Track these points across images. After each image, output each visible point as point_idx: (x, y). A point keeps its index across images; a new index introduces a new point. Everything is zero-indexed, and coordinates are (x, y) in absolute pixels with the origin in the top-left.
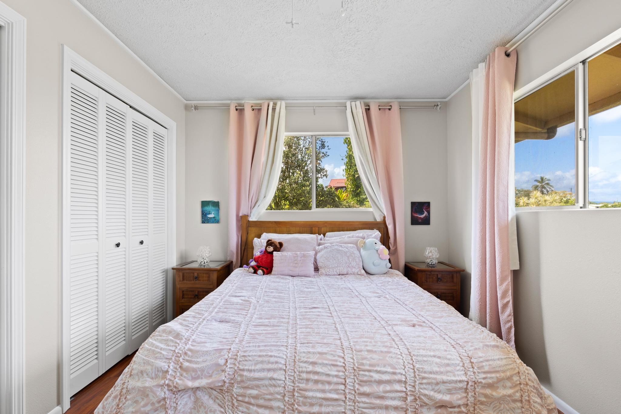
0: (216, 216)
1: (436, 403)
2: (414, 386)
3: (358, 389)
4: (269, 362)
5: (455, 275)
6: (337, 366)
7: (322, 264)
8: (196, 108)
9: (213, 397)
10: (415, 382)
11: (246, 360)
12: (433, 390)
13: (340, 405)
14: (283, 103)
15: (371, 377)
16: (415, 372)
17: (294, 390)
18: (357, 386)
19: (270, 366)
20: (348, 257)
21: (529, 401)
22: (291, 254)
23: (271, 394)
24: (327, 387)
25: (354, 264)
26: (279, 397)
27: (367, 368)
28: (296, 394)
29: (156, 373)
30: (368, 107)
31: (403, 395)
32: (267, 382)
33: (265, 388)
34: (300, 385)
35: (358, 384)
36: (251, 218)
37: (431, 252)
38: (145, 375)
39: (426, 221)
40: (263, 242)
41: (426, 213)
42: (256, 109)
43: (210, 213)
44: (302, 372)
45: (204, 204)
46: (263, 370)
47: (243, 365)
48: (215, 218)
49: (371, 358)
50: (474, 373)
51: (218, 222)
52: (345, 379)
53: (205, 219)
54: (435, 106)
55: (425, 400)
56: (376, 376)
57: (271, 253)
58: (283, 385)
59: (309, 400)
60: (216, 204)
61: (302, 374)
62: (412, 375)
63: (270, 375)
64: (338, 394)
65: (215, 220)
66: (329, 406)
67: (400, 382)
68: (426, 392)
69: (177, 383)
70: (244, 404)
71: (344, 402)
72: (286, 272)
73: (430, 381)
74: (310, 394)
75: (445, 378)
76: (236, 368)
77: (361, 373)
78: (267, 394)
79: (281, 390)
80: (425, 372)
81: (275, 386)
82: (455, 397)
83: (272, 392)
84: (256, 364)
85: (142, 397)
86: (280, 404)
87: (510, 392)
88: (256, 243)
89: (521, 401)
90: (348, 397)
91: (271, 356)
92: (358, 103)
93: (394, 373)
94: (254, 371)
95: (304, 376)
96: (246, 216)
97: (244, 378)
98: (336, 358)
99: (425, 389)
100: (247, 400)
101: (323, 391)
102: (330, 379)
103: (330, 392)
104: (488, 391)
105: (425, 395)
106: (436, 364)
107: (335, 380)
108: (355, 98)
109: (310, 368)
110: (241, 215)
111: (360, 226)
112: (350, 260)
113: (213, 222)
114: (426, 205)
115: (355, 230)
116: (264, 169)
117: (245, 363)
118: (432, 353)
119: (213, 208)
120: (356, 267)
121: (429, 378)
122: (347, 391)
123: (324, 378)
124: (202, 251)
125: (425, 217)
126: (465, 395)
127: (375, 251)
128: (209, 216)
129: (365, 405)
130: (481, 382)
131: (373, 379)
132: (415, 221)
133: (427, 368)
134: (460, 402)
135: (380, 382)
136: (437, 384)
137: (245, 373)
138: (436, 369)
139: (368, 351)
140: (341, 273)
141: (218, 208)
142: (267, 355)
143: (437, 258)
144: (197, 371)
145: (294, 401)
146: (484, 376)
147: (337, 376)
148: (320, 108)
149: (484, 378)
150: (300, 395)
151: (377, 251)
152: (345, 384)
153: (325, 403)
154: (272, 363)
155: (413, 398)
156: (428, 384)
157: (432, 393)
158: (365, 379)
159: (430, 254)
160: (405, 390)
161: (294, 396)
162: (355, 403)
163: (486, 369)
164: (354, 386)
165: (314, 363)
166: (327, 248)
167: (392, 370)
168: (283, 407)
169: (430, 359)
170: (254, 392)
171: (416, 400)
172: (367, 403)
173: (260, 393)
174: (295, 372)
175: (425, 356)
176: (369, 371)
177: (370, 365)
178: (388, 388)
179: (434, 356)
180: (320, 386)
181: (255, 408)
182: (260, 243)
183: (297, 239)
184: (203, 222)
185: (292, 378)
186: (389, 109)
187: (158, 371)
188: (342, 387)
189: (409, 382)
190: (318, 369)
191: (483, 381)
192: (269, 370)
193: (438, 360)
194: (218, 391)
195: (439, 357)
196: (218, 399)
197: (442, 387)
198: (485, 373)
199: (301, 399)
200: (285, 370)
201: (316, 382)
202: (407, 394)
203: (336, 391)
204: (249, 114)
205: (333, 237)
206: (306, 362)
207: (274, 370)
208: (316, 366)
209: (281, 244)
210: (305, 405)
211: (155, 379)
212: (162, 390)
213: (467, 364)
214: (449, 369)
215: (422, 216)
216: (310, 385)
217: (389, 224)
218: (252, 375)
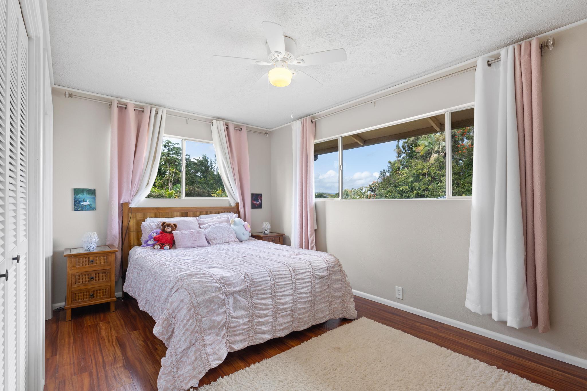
0: (92, 203)
1: (320, 276)
2: (313, 272)
3: (296, 278)
4: (262, 274)
5: (280, 238)
6: (287, 270)
7: (211, 237)
8: (71, 96)
9: (241, 295)
10: (313, 270)
11: (253, 275)
12: (318, 272)
13: (291, 286)
14: (165, 110)
15: (300, 272)
16: (312, 267)
17: (274, 283)
18: (295, 277)
19: (263, 275)
20: (228, 231)
21: (342, 271)
22: (188, 232)
23: (266, 287)
24: (286, 279)
25: (232, 235)
26: (269, 288)
27: (297, 269)
28: (275, 285)
29: (215, 289)
30: (227, 127)
31: (310, 276)
32: (264, 282)
33: (264, 285)
34: (276, 281)
35: (296, 276)
36: (131, 205)
37: (267, 225)
38: (207, 292)
39: (260, 206)
40: (153, 225)
41: (260, 201)
42: (136, 110)
43: (85, 200)
44: (276, 275)
45: (76, 192)
46: (261, 277)
47: (253, 277)
48: (90, 206)
49: (297, 265)
50: (328, 264)
51: (94, 209)
52: (291, 275)
53: (78, 206)
54: (265, 133)
55: (317, 276)
56: (301, 271)
57: (170, 233)
58: (270, 282)
59: (280, 286)
60: (92, 192)
61: (276, 276)
62: (312, 268)
63: (265, 279)
64: (289, 281)
65: (91, 207)
66: (287, 287)
67: (308, 272)
68: (316, 273)
69: (229, 291)
70: (256, 295)
71: (292, 284)
72: (189, 245)
73: (318, 269)
74: (281, 283)
75: (322, 267)
76: (250, 279)
77: (296, 271)
78: (265, 288)
79: (270, 284)
80: (315, 266)
81: (267, 283)
82: (325, 273)
83: (267, 286)
84: (257, 276)
85: (210, 303)
86: (270, 291)
87: (338, 268)
88: (146, 226)
89: (340, 271)
90: (293, 281)
91: (261, 272)
92: (222, 122)
93: (306, 269)
94: (258, 278)
95: (277, 276)
96: (127, 204)
97: (255, 282)
98: (285, 268)
99: (316, 272)
100: (257, 292)
101: (285, 281)
102: (286, 276)
103: (287, 281)
104: (333, 269)
105: (317, 275)
106: (317, 263)
107: (288, 276)
108: (219, 119)
109: (278, 273)
110: (121, 202)
111: (222, 210)
112: (230, 232)
113: (88, 210)
114: (260, 196)
115: (219, 213)
116: (146, 163)
117: (253, 276)
118: (315, 260)
119: (88, 196)
120: (234, 237)
121: (317, 268)
122: (292, 279)
123: (284, 276)
124: (91, 237)
125: (259, 203)
126: (327, 272)
127: (242, 226)
128: (84, 203)
129: (299, 283)
130: (331, 267)
131: (300, 273)
132: (254, 206)
133: (315, 265)
134: (327, 274)
135: (302, 273)
136: (320, 269)
137: (255, 280)
138: (318, 265)
139: (294, 263)
140: (225, 242)
141: (94, 196)
142: (260, 272)
143: (269, 229)
144: (235, 284)
145: (275, 288)
146: (331, 264)
147: (288, 274)
148: (194, 120)
149: (331, 265)
150: (277, 285)
151: (244, 226)
152: (291, 277)
153: (286, 286)
154: (264, 274)
155: (313, 277)
156: (317, 270)
157: (318, 273)
158: (298, 273)
159: (266, 227)
160: (310, 274)
161: (275, 286)
162: (296, 284)
163: (331, 262)
164: (294, 277)
165: (279, 271)
166: (211, 226)
167: (305, 268)
168: (271, 292)
169: (315, 262)
170: (260, 288)
171: (314, 277)
172: (299, 282)
173: (262, 288)
174: (273, 276)
175: (313, 261)
176: (298, 270)
177: (298, 268)
178: (305, 275)
179: (316, 260)
180: (283, 280)
181: (260, 296)
182: (150, 226)
183: (184, 221)
184: (76, 210)
185: (273, 278)
186: (240, 130)
187: (215, 288)
188: (291, 278)
189: (311, 271)
190: (281, 273)
191: (331, 266)
192: (263, 277)
193: (317, 262)
194: (244, 292)
195: (317, 261)
196: (243, 296)
197: (321, 270)
198: (331, 263)
199: (277, 286)
200: (269, 276)
201: (282, 278)
202: (311, 276)
203: (288, 280)
204: (131, 114)
205: (207, 219)
206: (275, 271)
207: (265, 277)
208: (280, 272)
209: (175, 226)
210: (279, 289)
211: (215, 292)
212: (222, 295)
213: (326, 261)
214: (321, 264)
215: (258, 203)
216: (280, 280)
217: (241, 208)
218: (258, 280)
